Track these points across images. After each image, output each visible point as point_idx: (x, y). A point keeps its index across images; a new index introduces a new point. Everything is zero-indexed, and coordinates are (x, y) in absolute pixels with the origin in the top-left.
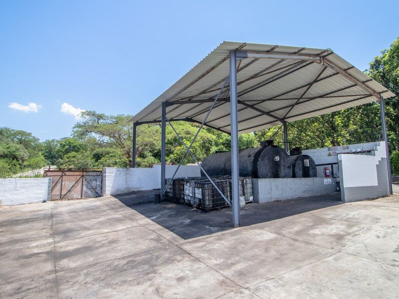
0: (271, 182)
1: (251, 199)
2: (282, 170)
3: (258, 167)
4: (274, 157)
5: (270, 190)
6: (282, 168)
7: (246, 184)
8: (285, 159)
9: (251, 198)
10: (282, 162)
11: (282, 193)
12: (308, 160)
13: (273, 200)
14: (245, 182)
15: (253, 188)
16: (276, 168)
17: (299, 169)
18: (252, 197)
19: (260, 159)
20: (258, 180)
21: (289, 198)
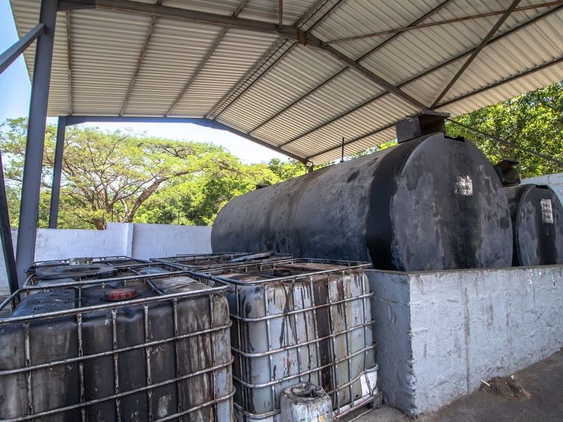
0: (465, 293)
1: (365, 390)
2: (483, 235)
3: (396, 218)
4: (455, 180)
5: (462, 333)
6: (483, 224)
7: (341, 305)
8: (490, 191)
9: (367, 383)
10: (483, 202)
11: (510, 340)
12: (549, 202)
13: (478, 379)
14: (333, 292)
15: (376, 326)
16: (463, 225)
17: (531, 232)
18: (373, 376)
19: (402, 183)
20: (405, 283)
21: (534, 360)
